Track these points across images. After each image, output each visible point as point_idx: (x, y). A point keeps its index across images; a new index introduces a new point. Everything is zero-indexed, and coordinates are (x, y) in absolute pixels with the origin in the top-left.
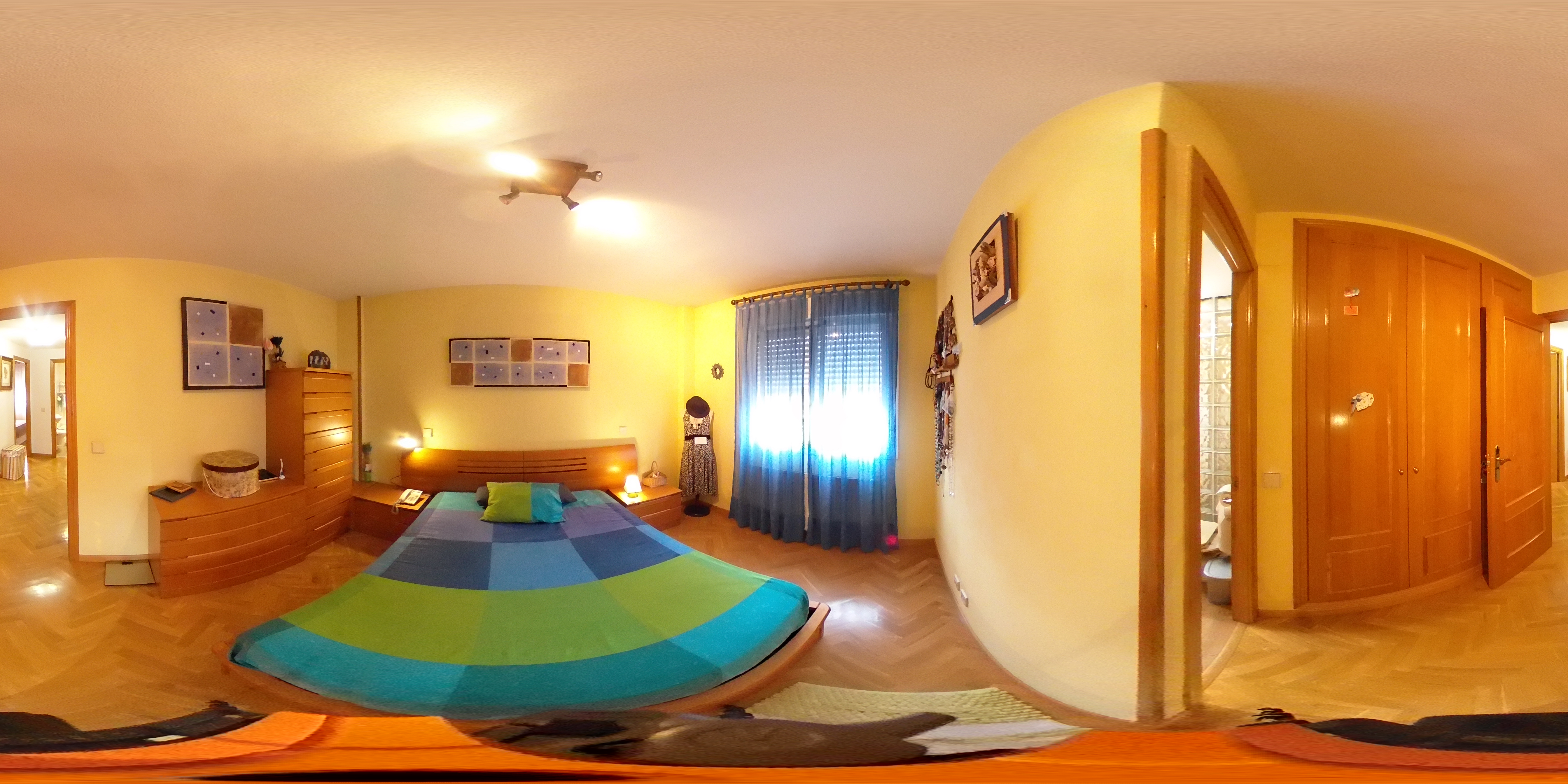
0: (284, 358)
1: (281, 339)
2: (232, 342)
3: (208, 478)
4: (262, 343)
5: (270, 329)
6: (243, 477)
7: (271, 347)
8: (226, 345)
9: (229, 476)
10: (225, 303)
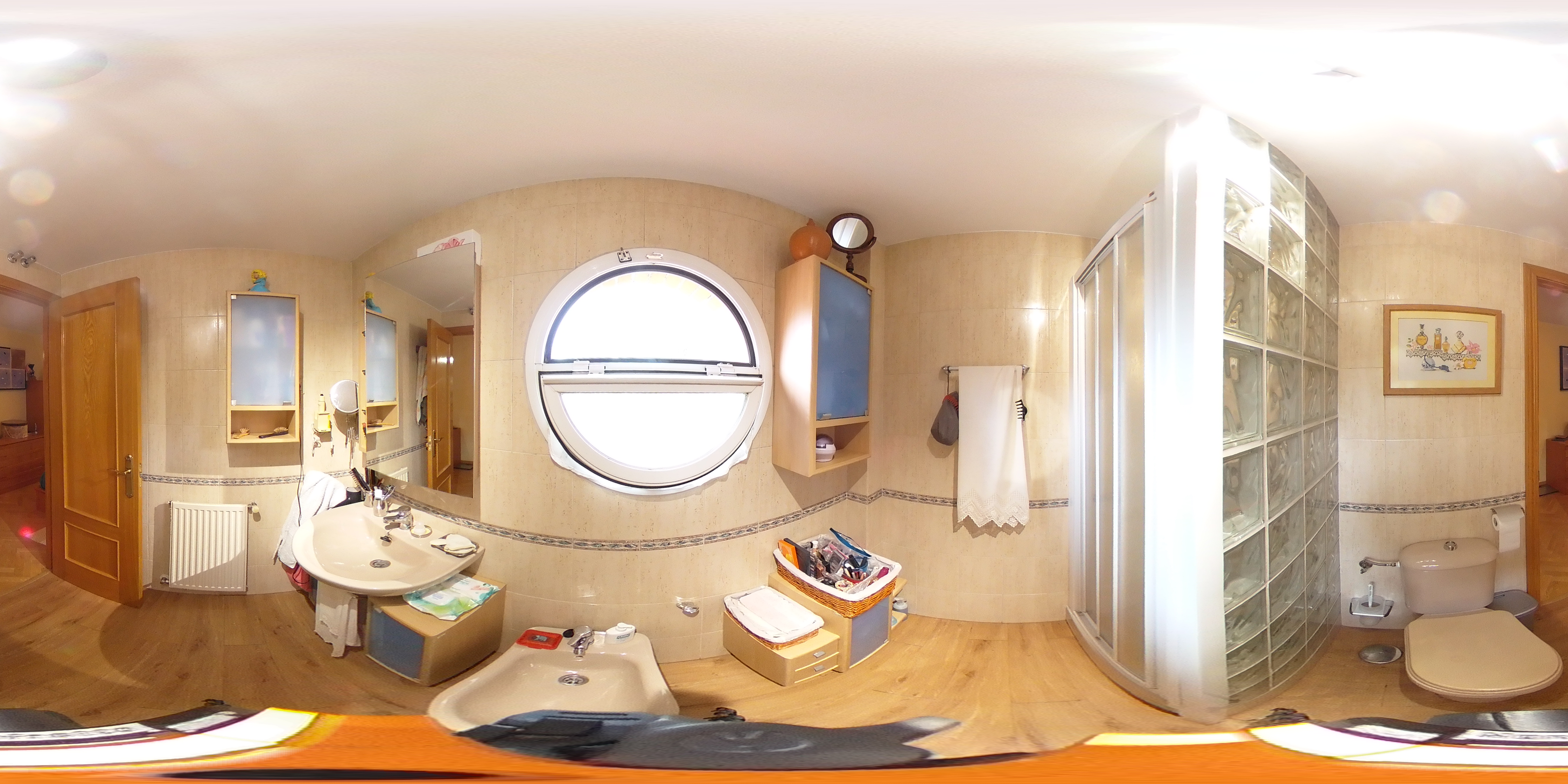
0: (35, 375)
1: (33, 365)
2: (12, 368)
3: (8, 430)
4: (25, 368)
5: (28, 360)
6: (23, 428)
7: (29, 369)
8: (10, 369)
9: (17, 428)
10: (10, 348)
